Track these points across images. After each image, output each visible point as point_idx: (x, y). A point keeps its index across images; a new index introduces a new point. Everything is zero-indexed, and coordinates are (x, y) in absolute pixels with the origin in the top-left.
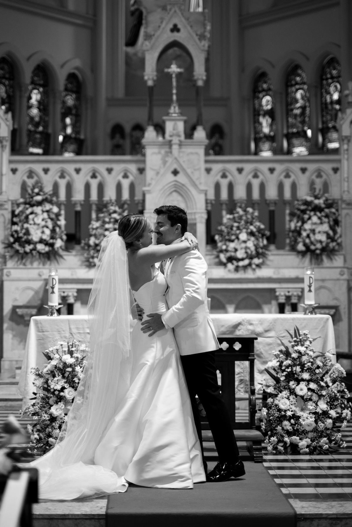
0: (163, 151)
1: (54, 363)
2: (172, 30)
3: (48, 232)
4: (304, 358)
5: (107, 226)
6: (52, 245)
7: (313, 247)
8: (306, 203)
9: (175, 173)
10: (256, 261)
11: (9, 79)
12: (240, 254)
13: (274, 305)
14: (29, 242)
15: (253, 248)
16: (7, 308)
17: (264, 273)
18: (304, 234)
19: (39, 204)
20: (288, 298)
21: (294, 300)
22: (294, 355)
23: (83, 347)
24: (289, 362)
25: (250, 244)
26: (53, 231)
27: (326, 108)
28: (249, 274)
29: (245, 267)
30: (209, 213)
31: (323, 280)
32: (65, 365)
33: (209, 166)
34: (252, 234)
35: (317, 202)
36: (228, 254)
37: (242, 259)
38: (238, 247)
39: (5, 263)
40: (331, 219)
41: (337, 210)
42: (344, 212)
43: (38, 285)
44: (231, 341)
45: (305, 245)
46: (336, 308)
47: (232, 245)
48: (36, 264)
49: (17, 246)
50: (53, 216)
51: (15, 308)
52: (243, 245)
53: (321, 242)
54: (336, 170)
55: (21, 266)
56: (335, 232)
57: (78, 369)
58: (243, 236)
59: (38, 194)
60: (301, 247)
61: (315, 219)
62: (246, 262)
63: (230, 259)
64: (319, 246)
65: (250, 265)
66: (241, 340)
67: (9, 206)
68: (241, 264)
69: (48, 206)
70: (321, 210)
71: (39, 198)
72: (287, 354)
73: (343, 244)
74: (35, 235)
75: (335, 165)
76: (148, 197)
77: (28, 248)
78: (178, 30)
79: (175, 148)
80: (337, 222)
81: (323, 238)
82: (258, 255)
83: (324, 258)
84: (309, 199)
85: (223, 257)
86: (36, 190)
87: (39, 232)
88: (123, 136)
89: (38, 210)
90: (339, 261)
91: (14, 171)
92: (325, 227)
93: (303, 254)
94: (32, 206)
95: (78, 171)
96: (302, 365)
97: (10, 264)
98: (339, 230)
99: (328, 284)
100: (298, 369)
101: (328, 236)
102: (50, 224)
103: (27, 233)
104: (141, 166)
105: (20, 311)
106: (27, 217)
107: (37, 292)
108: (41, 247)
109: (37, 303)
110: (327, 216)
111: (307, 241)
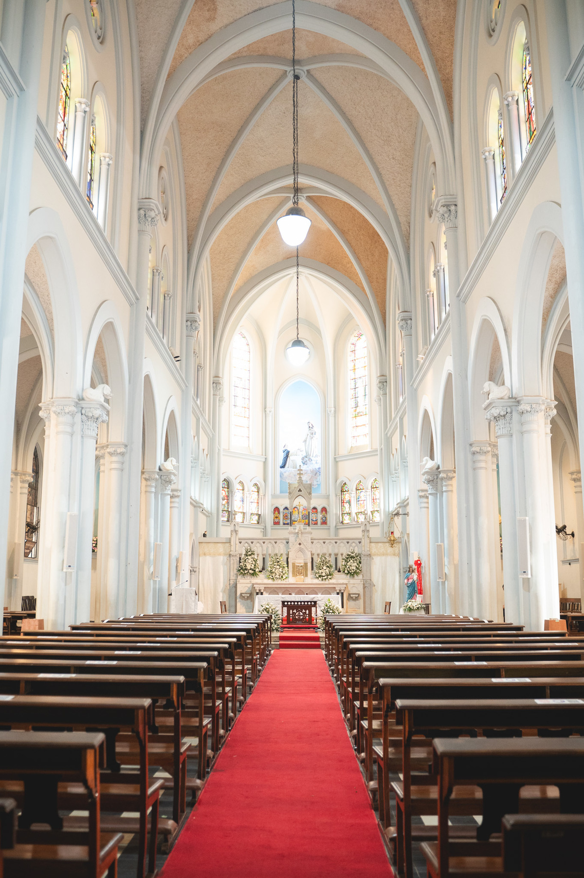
0: (295, 536)
1: (264, 607)
2: (299, 491)
3: (253, 565)
4: (331, 607)
5: (275, 564)
6: (255, 571)
7: (350, 572)
8: (348, 555)
9: (300, 544)
10: (329, 577)
11: (227, 488)
12: (324, 574)
13: (335, 592)
14: (246, 569)
15: (328, 572)
16: (238, 594)
17: (331, 581)
18: (348, 567)
19: (250, 555)
20: (340, 590)
21: (342, 591)
22: (328, 606)
23: (271, 604)
24: (327, 608)
25: (327, 571)
26: (255, 565)
27: (374, 501)
28: (327, 582)
29: (325, 579)
30: (312, 559)
31: (354, 584)
32: (267, 608)
33: (312, 541)
34: (328, 567)
35: (352, 555)
36: (319, 574)
37: (324, 576)
38: (323, 572)
39: (237, 577)
40: (358, 561)
41: (360, 558)
42: (362, 558)
43: (250, 585)
44: (311, 602)
45: (347, 571)
46: (359, 594)
47: (320, 571)
48: (248, 578)
49: (242, 571)
50: (255, 560)
51: (241, 594)
52: (325, 571)
53: (354, 570)
54: (360, 542)
55: (243, 578)
56: (359, 566)
57: (270, 609)
58: (325, 568)
59: (249, 552)
60: (346, 572)
61: (351, 561)
62: (326, 577)
63: (320, 576)
64: (353, 571)
65: (327, 578)
66: (314, 602)
67: (238, 556)
68: (324, 578)
69: (253, 556)
70: (354, 558)
71: (250, 553)
72: (327, 606)
73: (362, 570)
74: (249, 567)
75: (360, 541)
76: (290, 553)
77: (246, 572)
78: (301, 491)
79: (300, 535)
80: (360, 563)
81: (355, 568)
82: (330, 575)
83: (355, 575)
84: (349, 553)
85: (317, 576)
86: (249, 550)
87: (250, 566)
88: (279, 513)
89: (249, 557)
90: (360, 577)
91: (240, 543)
92: (355, 564)
93: (347, 574)
94: (247, 556)
95: (264, 543)
96: (330, 608)
97: (239, 577)
98: (360, 565)
99: (355, 585)
100: (329, 609)
101: (357, 568)
102: (254, 563)
103: (246, 566)
104: (287, 541)
105: (243, 595)
106: (245, 560)
107: (249, 588)
108: (250, 571)
109: (250, 592)
110: (356, 560)
111: (349, 569)
